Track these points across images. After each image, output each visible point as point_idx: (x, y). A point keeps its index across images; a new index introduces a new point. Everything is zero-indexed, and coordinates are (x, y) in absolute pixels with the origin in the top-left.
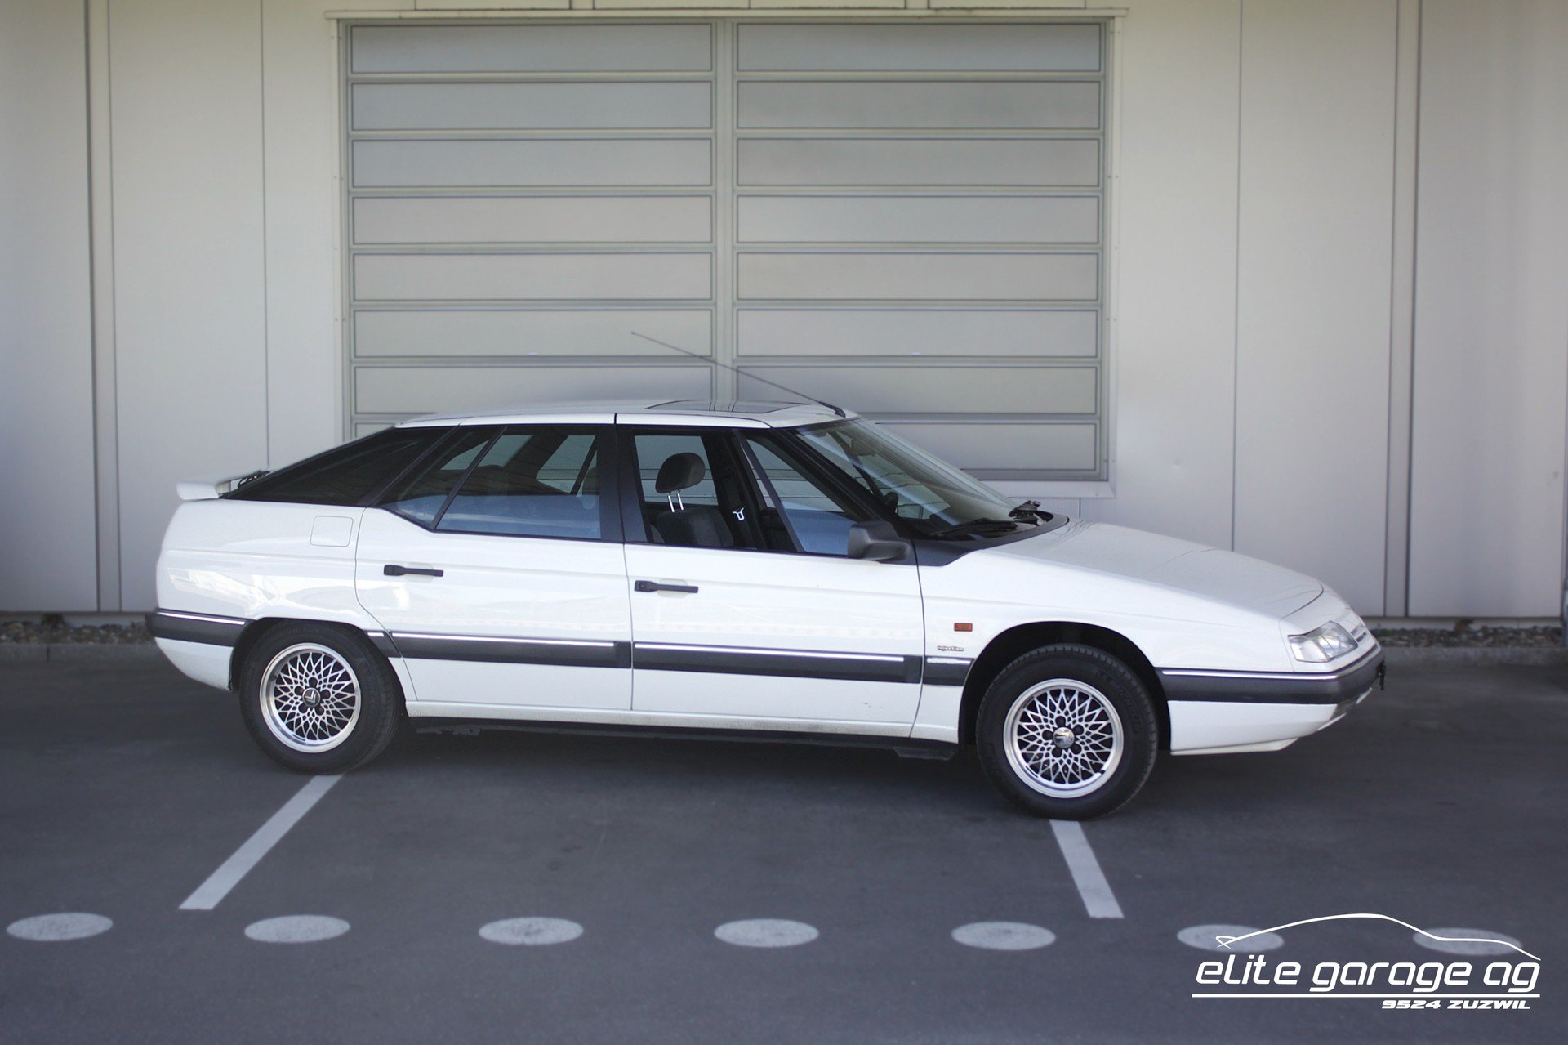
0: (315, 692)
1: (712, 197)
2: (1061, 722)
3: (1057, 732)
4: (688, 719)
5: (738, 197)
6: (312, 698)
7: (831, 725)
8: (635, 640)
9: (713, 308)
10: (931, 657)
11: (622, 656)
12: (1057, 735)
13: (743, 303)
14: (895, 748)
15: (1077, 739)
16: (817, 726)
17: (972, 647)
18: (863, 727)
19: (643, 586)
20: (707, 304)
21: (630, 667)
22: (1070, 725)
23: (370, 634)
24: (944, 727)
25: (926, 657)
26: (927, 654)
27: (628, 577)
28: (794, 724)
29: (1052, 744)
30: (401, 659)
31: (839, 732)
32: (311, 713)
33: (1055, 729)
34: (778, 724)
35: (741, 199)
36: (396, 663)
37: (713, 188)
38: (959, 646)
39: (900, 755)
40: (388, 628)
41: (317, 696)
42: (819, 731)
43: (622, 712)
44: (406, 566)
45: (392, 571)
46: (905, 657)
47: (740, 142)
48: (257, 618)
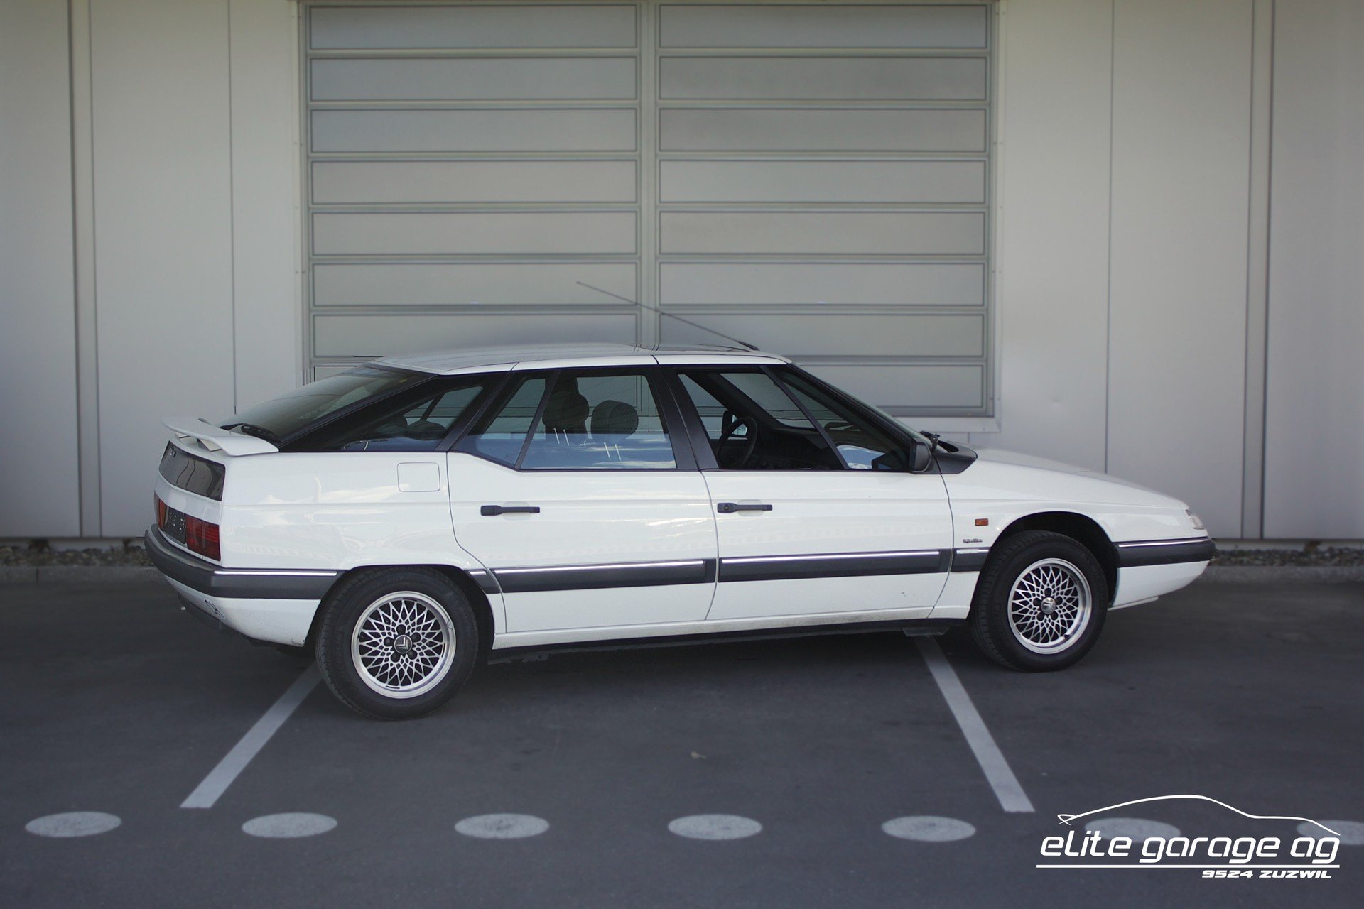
0: (406, 638)
1: (637, 161)
2: (1048, 593)
3: (1044, 600)
4: (752, 623)
5: (660, 161)
6: (404, 645)
7: (868, 615)
8: (720, 556)
9: (638, 261)
10: (959, 549)
11: (708, 572)
12: (1045, 603)
13: (664, 258)
14: (904, 630)
15: (1057, 608)
16: (857, 617)
17: (989, 537)
18: (894, 614)
19: (726, 508)
20: (633, 257)
21: (713, 581)
22: (1054, 596)
23: (472, 573)
24: (959, 607)
25: (955, 550)
26: (955, 547)
27: (711, 500)
28: (839, 618)
29: (1039, 610)
30: (500, 594)
31: (872, 620)
32: (404, 659)
33: (1043, 598)
34: (827, 619)
35: (663, 163)
36: (493, 599)
37: (637, 153)
38: (978, 538)
39: (907, 635)
40: (489, 566)
41: (409, 641)
42: (857, 621)
43: (697, 623)
44: (502, 505)
45: (489, 511)
46: (939, 550)
47: (662, 111)
48: (349, 568)
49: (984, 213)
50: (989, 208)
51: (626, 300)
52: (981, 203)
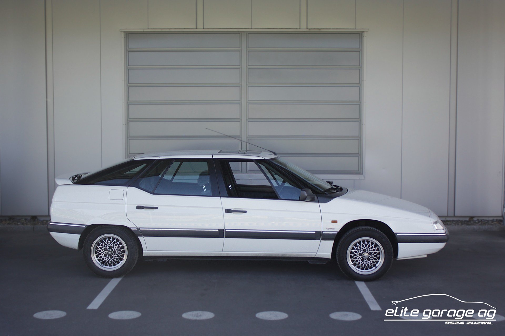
0: (111, 251)
1: (240, 87)
2: (365, 251)
3: (364, 254)
4: (241, 254)
5: (248, 87)
6: (110, 253)
7: (289, 254)
8: (225, 228)
9: (240, 121)
10: (324, 231)
11: (221, 234)
12: (364, 255)
13: (250, 120)
14: (308, 261)
15: (369, 256)
16: (285, 255)
17: (337, 228)
18: (300, 254)
19: (228, 211)
20: (238, 120)
21: (223, 237)
22: (368, 252)
23: (132, 229)
24: (327, 254)
25: (322, 232)
26: (323, 231)
27: (222, 208)
28: (277, 254)
29: (361, 257)
30: (143, 237)
31: (291, 256)
32: (108, 257)
33: (363, 253)
34: (272, 254)
35: (249, 87)
36: (141, 238)
37: (240, 84)
38: (333, 228)
39: (309, 263)
40: (138, 227)
41: (112, 252)
42: (285, 256)
43: (219, 252)
44: (144, 206)
45: (139, 207)
46: (315, 232)
47: (249, 70)
48: (90, 224)
49: (359, 104)
50: (361, 103)
51: (223, 134)
52: (358, 101)
